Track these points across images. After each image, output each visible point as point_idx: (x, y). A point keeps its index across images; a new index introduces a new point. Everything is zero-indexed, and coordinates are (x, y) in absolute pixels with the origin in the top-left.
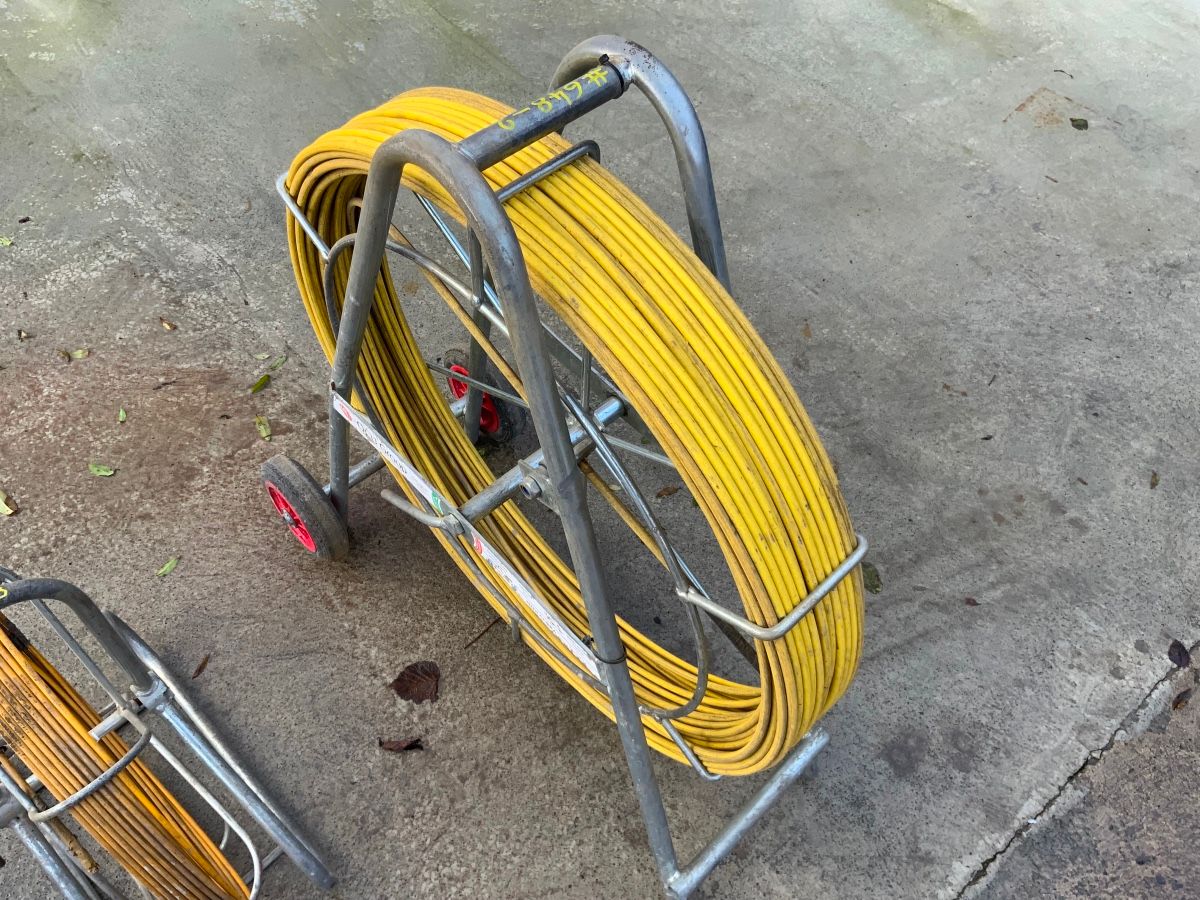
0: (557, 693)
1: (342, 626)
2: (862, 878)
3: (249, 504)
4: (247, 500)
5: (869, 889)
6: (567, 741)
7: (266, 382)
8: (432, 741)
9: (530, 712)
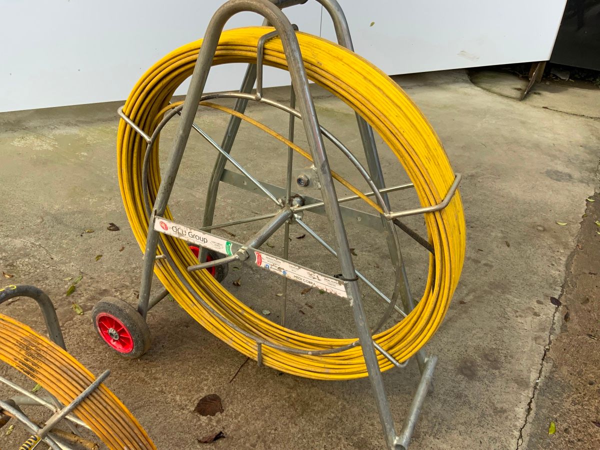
0: (288, 390)
1: (155, 390)
2: (479, 428)
3: (80, 346)
4: (78, 344)
5: (484, 432)
6: (303, 411)
7: (73, 290)
8: (228, 432)
9: (278, 403)
